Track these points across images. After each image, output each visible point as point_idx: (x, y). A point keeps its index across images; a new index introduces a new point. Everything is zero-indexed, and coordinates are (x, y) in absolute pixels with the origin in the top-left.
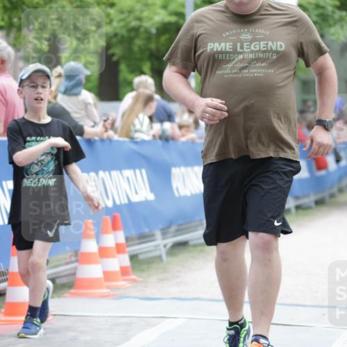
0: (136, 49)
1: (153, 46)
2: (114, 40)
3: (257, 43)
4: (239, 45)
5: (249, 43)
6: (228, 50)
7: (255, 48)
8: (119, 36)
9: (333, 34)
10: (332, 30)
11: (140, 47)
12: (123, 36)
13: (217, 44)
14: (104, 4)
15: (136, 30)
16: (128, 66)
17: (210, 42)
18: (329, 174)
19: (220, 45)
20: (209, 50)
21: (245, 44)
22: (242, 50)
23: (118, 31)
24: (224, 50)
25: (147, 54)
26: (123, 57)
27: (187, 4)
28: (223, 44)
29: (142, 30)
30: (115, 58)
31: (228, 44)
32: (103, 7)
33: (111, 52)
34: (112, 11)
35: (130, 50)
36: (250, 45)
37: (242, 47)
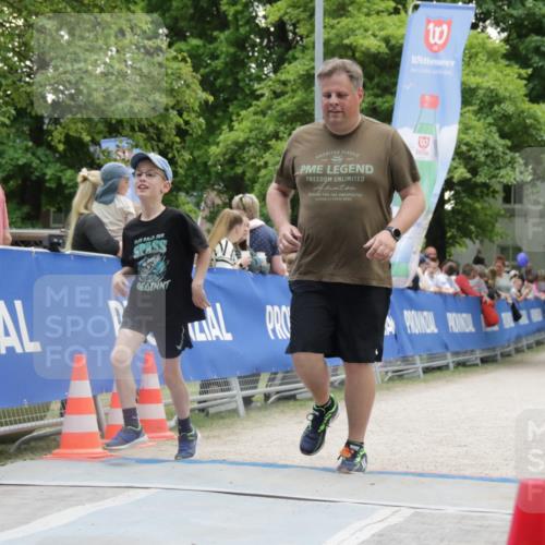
3: (347, 165)
5: (339, 166)
6: (318, 172)
7: (344, 170)
19: (311, 166)
20: (301, 173)
21: (335, 167)
22: (331, 173)
24: (314, 172)
28: (314, 167)
31: (318, 166)
37: (331, 170)
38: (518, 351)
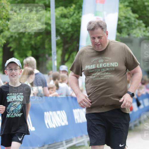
0: (23, 44)
1: (33, 42)
2: (11, 40)
3: (106, 63)
4: (98, 65)
5: (102, 64)
6: (93, 68)
7: (105, 66)
8: (14, 37)
9: (135, 34)
10: (134, 31)
11: (25, 43)
12: (16, 37)
13: (89, 66)
14: (5, 19)
15: (23, 34)
16: (19, 54)
17: (86, 65)
18: (133, 113)
19: (90, 66)
20: (86, 69)
21: (101, 64)
22: (99, 67)
23: (13, 34)
24: (92, 68)
25: (30, 46)
26: (16, 49)
27: (52, 18)
28: (91, 66)
29: (27, 33)
30: (11, 50)
31: (93, 65)
32: (4, 20)
33: (9, 46)
34: (9, 23)
35: (19, 45)
36: (103, 65)
37: (99, 66)
38: (140, 122)
